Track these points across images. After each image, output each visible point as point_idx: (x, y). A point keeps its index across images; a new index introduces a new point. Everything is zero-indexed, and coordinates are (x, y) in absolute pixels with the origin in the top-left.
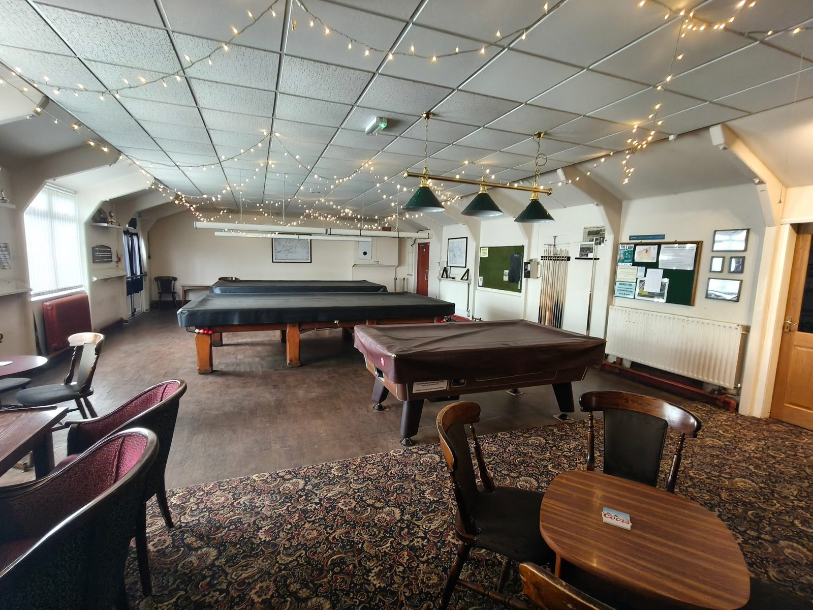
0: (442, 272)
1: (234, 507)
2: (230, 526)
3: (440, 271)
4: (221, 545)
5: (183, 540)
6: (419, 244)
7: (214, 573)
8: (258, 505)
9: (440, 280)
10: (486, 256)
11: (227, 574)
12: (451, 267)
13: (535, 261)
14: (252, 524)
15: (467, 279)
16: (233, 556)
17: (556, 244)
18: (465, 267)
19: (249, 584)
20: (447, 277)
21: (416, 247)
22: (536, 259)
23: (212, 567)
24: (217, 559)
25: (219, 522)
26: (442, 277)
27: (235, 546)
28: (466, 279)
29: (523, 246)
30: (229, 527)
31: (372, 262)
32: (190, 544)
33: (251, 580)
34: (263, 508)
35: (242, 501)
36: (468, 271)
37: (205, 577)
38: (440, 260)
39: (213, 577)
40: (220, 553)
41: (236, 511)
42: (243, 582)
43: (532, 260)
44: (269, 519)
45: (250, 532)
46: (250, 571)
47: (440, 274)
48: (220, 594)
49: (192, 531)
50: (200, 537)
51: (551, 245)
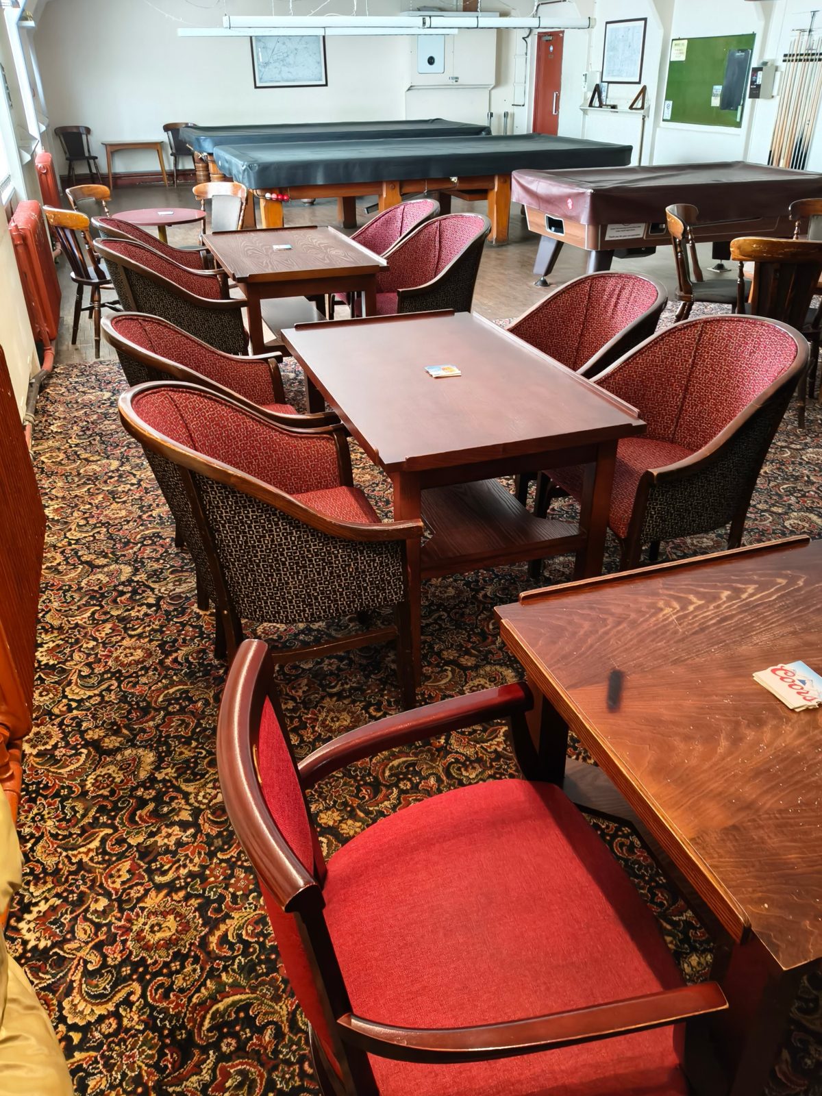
0: (590, 95)
3: (585, 93)
6: (540, 36)
9: (585, 111)
10: (683, 58)
12: (609, 83)
13: (772, 65)
15: (642, 108)
17: (814, 28)
18: (639, 83)
20: (600, 106)
21: (533, 41)
22: (774, 61)
26: (591, 105)
28: (639, 106)
29: (753, 35)
31: (445, 79)
36: (644, 90)
38: (587, 70)
43: (765, 64)
47: (585, 99)
51: (803, 31)
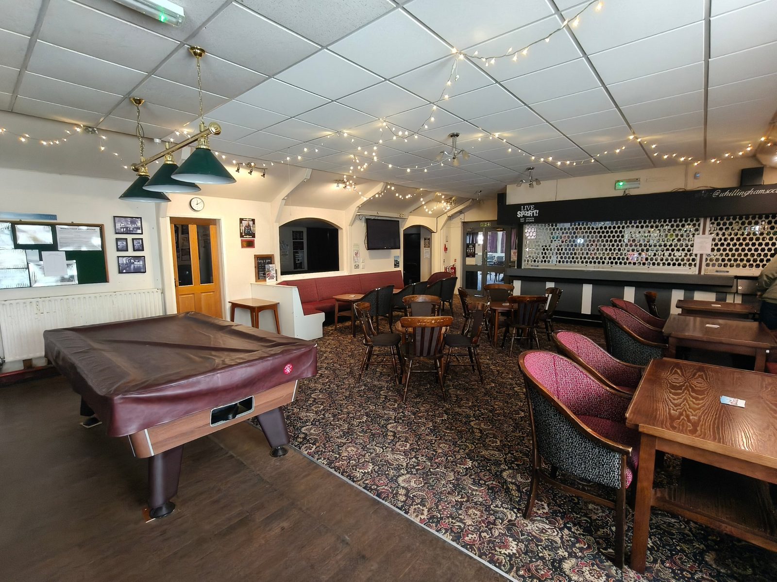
1: (468, 497)
2: (483, 484)
4: (497, 476)
5: (521, 497)
7: (511, 464)
8: (450, 486)
11: (505, 459)
14: (469, 475)
16: (495, 465)
19: (497, 448)
23: (511, 467)
24: (505, 470)
25: (488, 492)
27: (490, 470)
30: (485, 484)
32: (517, 490)
33: (495, 449)
34: (450, 481)
35: (458, 498)
37: (517, 465)
39: (513, 462)
40: (502, 472)
41: (470, 492)
42: (499, 451)
44: (455, 470)
45: (474, 471)
46: (492, 452)
48: (514, 453)
49: (511, 500)
50: (508, 491)
